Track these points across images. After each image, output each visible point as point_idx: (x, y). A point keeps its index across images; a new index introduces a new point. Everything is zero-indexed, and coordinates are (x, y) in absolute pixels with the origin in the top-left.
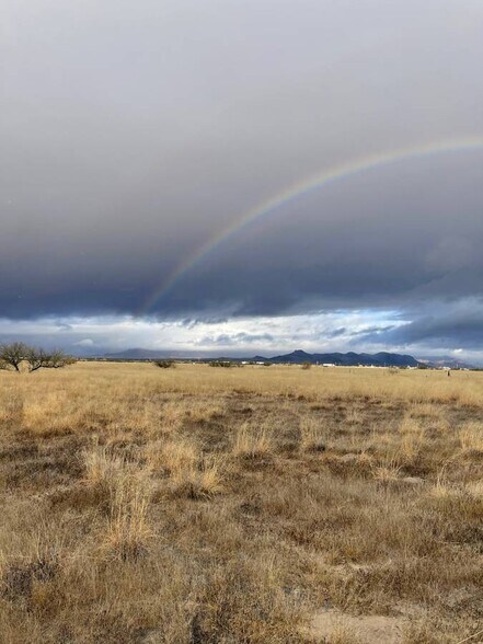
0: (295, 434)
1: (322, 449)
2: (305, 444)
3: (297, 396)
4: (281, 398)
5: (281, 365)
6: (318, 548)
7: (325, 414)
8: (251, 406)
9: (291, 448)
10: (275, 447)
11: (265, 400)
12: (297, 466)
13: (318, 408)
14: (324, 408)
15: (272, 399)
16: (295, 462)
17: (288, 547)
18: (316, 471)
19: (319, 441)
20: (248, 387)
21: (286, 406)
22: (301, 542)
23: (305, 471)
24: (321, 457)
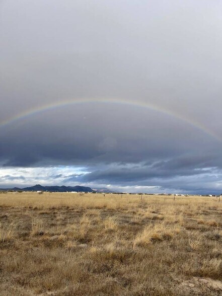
0: (29, 228)
1: (42, 234)
2: (33, 232)
3: (34, 208)
4: (25, 209)
5: (28, 192)
6: (32, 286)
7: (46, 216)
8: (7, 214)
9: (26, 235)
10: (17, 235)
11: (16, 210)
12: (28, 244)
13: (43, 214)
14: (46, 213)
15: (20, 210)
16: (27, 242)
17: (15, 288)
18: (37, 246)
19: (41, 230)
20: (7, 204)
21: (26, 213)
22: (23, 284)
23: (31, 246)
24: (41, 239)
